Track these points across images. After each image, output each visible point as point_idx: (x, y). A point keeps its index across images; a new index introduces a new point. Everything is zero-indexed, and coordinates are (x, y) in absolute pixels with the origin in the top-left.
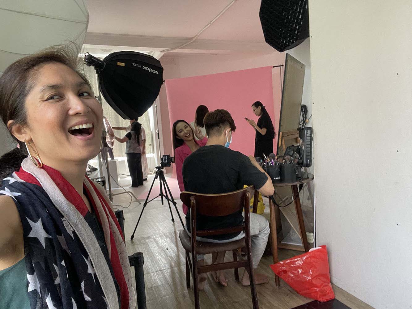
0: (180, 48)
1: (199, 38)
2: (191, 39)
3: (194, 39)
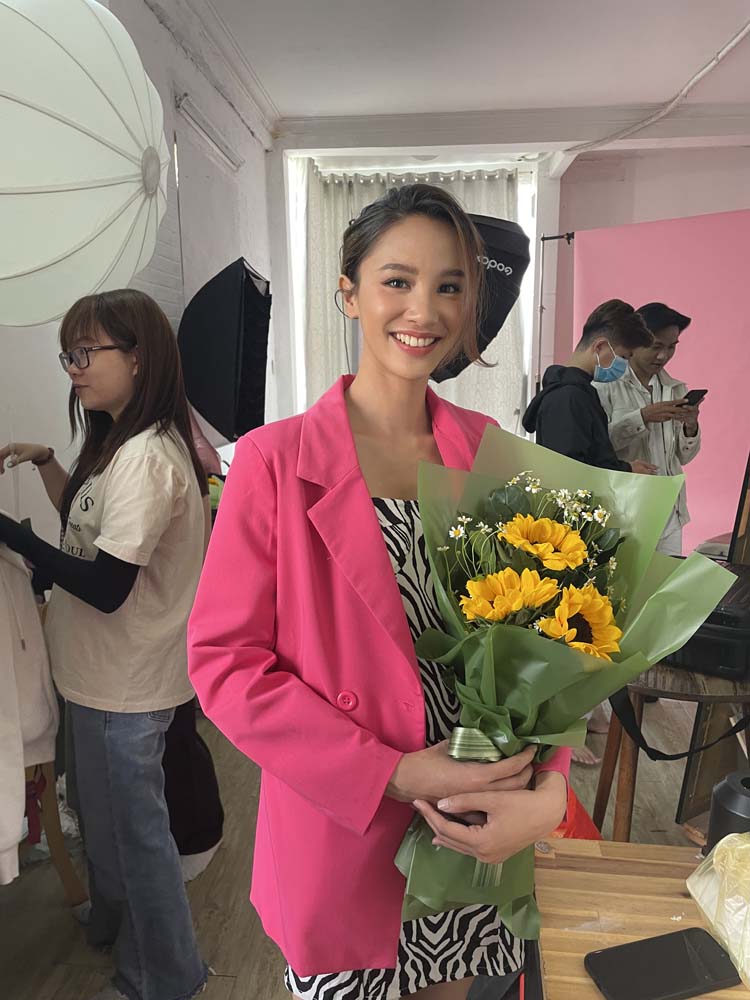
0: (623, 138)
3: (672, 106)
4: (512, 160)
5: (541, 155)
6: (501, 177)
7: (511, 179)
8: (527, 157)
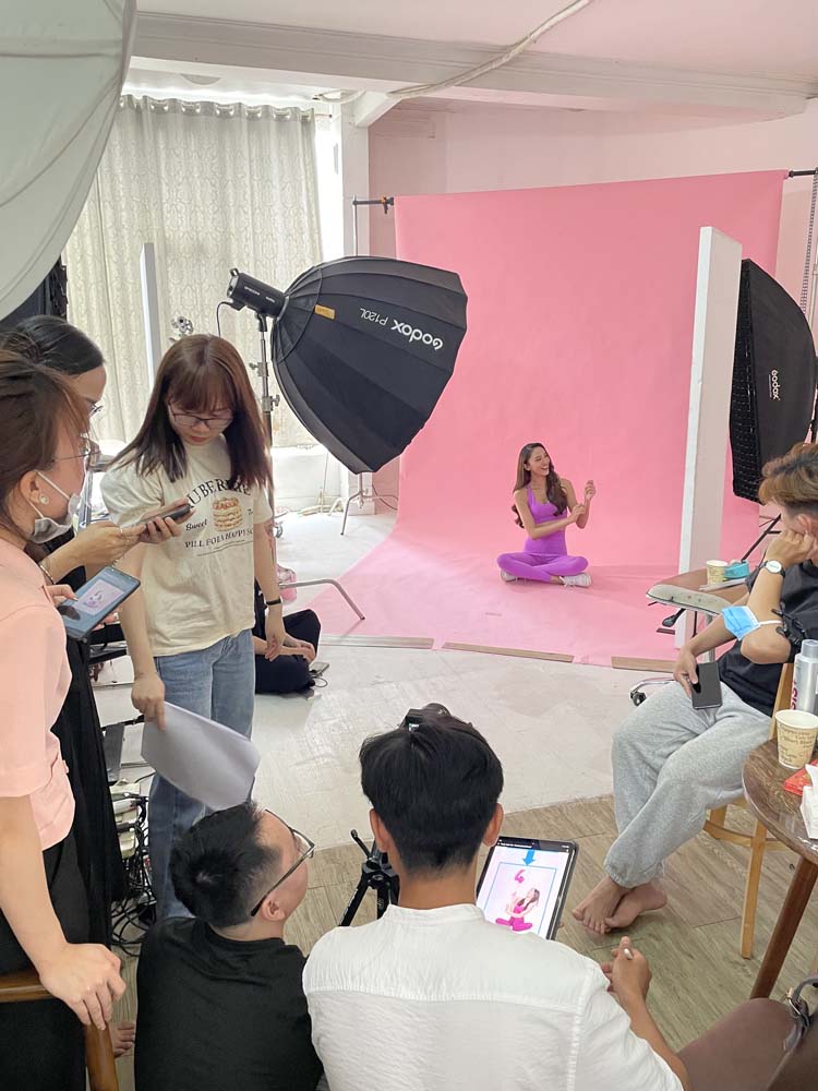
0: (459, 85)
1: (534, 47)
2: (506, 49)
3: (516, 51)
4: (306, 97)
5: (345, 95)
6: (295, 118)
7: (306, 122)
8: (326, 96)
